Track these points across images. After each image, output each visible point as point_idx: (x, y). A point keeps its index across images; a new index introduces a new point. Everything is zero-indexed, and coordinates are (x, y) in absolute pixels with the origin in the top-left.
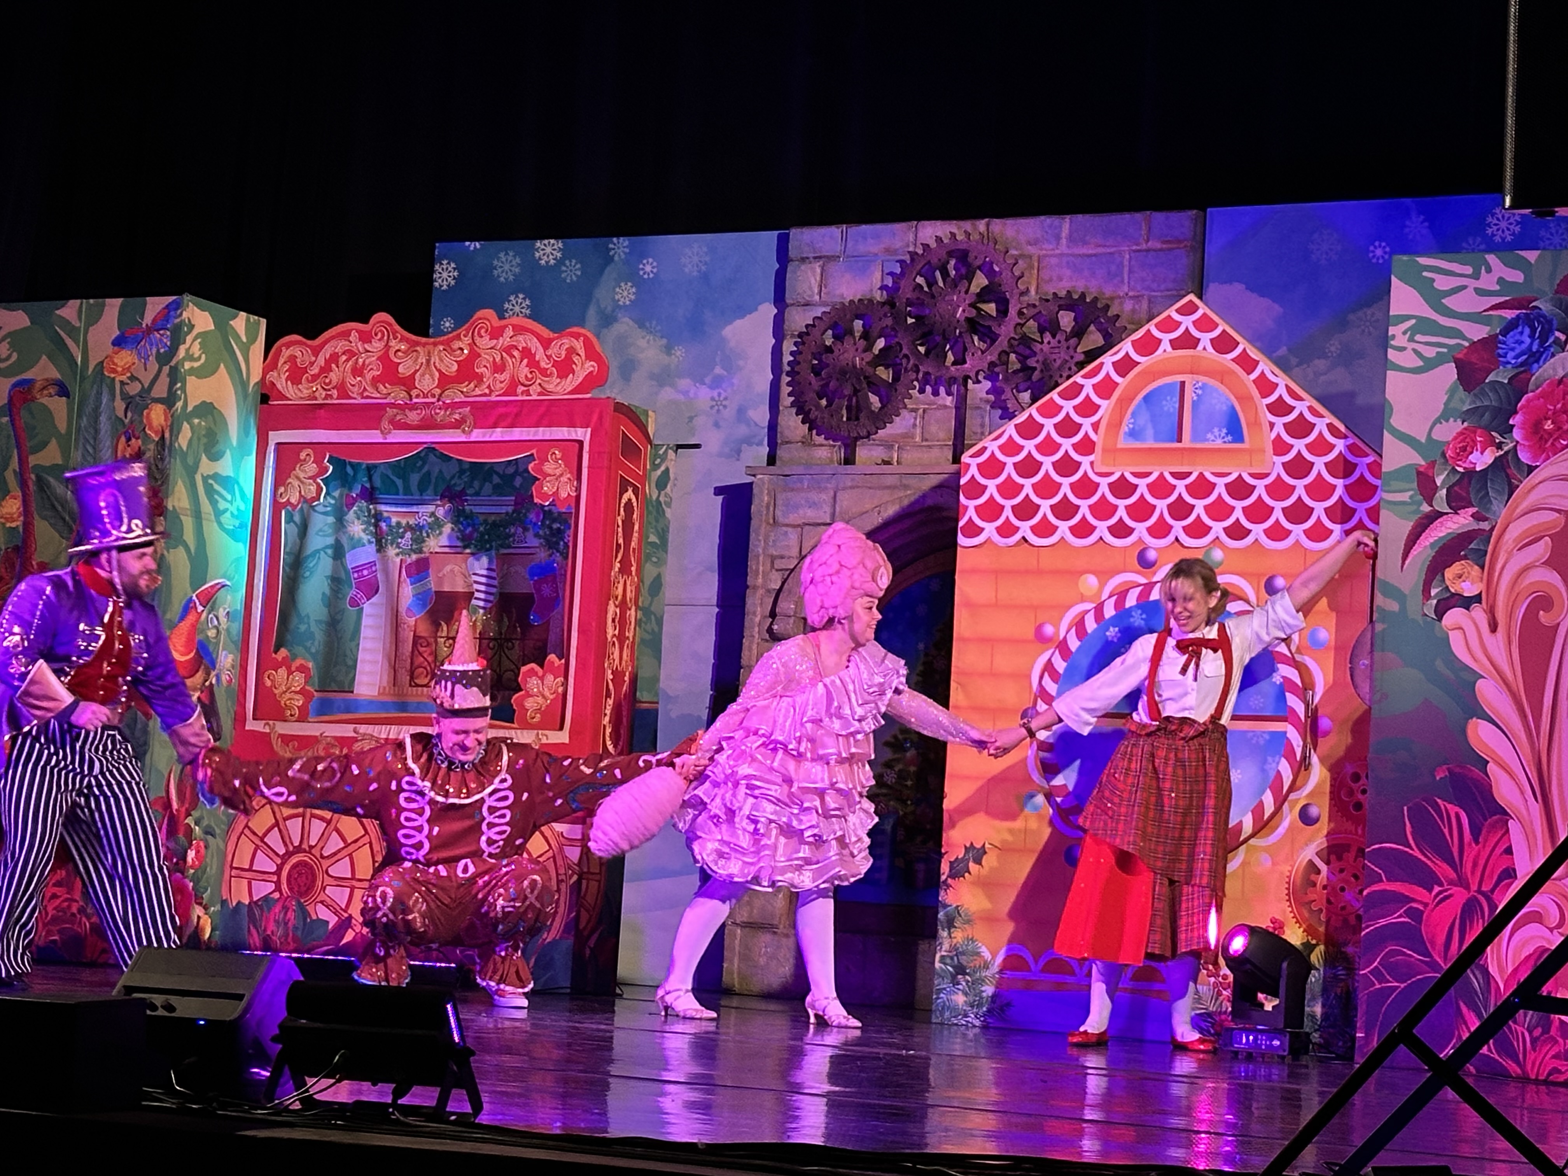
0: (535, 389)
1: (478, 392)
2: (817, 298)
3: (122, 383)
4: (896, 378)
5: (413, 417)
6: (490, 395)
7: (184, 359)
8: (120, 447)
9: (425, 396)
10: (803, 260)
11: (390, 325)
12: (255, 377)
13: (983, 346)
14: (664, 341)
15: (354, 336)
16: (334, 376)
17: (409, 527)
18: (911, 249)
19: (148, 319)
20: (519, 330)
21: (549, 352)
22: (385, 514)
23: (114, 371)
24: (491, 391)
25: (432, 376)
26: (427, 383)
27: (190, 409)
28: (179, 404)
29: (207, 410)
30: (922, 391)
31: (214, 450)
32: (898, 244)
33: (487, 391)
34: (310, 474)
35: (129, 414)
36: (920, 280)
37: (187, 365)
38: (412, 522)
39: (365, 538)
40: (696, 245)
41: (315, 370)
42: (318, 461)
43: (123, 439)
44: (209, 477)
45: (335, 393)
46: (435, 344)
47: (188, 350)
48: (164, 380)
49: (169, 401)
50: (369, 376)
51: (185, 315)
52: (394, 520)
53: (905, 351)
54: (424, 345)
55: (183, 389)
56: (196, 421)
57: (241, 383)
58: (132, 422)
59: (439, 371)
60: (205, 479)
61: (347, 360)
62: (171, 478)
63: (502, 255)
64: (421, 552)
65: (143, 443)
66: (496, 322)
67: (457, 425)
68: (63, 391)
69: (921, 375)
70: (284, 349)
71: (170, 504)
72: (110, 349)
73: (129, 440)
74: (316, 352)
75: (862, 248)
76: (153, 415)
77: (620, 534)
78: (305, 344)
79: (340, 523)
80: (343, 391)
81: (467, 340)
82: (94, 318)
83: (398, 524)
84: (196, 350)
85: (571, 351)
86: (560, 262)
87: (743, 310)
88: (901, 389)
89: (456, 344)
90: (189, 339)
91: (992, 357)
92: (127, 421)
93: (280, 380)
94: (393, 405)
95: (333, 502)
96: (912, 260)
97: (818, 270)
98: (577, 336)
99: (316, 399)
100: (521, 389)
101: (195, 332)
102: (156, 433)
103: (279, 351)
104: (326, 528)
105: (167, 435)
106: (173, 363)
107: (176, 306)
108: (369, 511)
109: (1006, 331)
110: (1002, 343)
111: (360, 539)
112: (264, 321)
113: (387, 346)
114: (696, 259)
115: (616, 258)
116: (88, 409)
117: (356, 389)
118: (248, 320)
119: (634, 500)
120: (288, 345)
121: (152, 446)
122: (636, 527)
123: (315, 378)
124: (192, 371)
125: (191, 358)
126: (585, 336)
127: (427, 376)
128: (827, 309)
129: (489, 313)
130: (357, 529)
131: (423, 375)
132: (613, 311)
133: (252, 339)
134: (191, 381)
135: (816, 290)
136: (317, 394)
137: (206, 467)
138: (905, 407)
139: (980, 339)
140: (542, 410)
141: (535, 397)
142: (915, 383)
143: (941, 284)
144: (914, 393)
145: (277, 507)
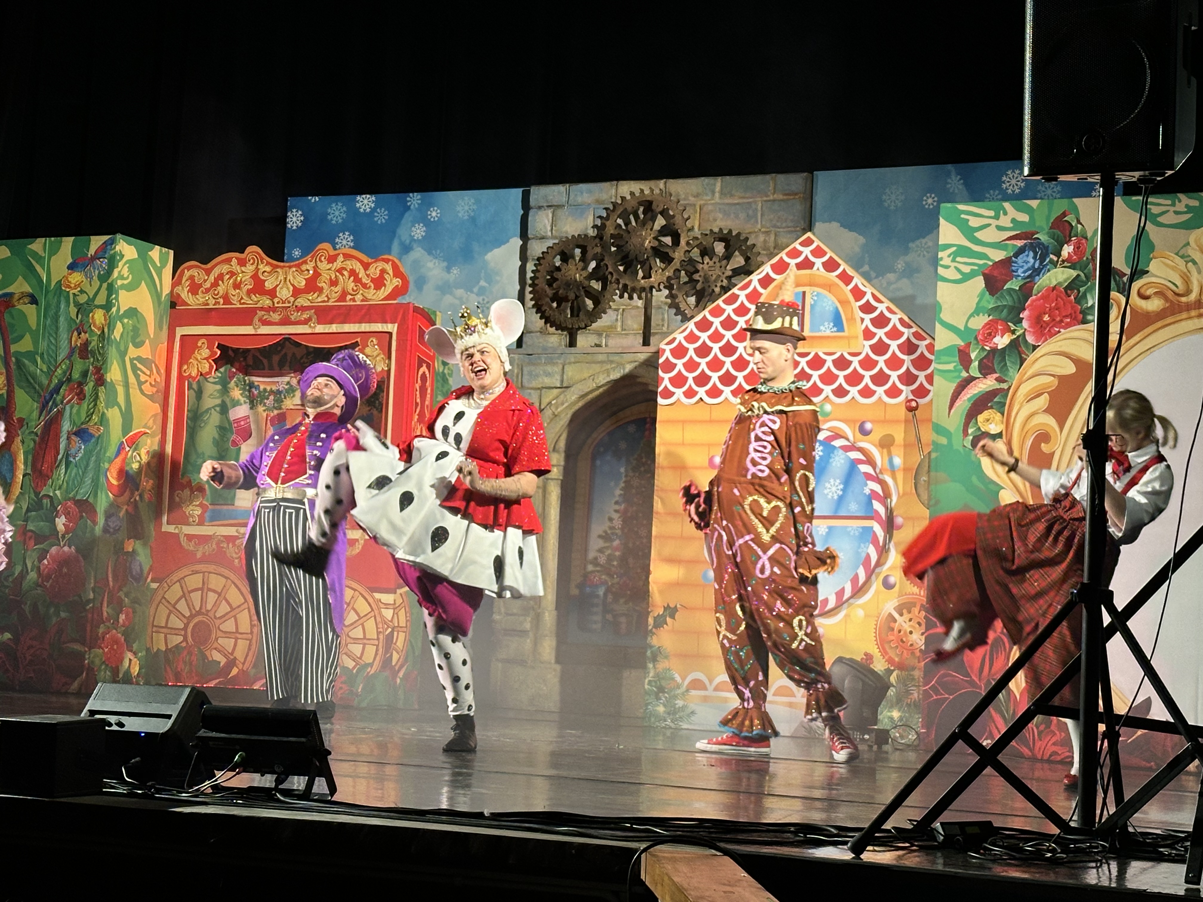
0: (359, 297)
1: (319, 299)
2: (549, 234)
3: (74, 294)
4: (604, 287)
5: (276, 317)
6: (328, 301)
7: (117, 278)
8: (73, 339)
9: (283, 302)
10: (540, 208)
11: (258, 253)
12: (166, 290)
13: (663, 266)
14: (445, 264)
15: (234, 262)
16: (221, 289)
17: (272, 392)
18: (613, 200)
19: (92, 251)
20: (347, 256)
21: (368, 273)
22: (256, 384)
23: (69, 287)
24: (329, 299)
25: (288, 288)
26: (284, 293)
27: (121, 312)
28: (114, 309)
29: (132, 312)
30: (621, 296)
31: (137, 341)
32: (604, 196)
33: (326, 299)
34: (206, 356)
35: (80, 316)
36: (620, 221)
37: (119, 282)
38: (274, 388)
39: (242, 400)
40: (466, 198)
41: (208, 285)
42: (210, 347)
43: (75, 333)
44: (134, 359)
45: (221, 301)
46: (290, 267)
47: (120, 272)
48: (103, 293)
49: (107, 307)
50: (245, 289)
51: (118, 248)
52: (262, 387)
53: (610, 270)
54: (282, 267)
55: (117, 299)
56: (126, 321)
57: (156, 294)
58: (81, 321)
59: (293, 285)
60: (131, 360)
61: (229, 278)
62: (109, 360)
63: (334, 205)
64: (280, 409)
65: (90, 336)
66: (332, 252)
67: (306, 322)
68: (34, 300)
69: (621, 286)
70: (186, 271)
71: (109, 377)
72: (66, 271)
73: (79, 334)
74: (208, 272)
75: (580, 199)
76: (96, 316)
77: (418, 396)
78: (200, 267)
79: (225, 390)
80: (227, 299)
81: (312, 264)
82: (54, 251)
83: (265, 390)
84: (125, 272)
85: (383, 271)
86: (373, 210)
87: (499, 242)
88: (607, 295)
89: (304, 267)
90: (121, 264)
91: (669, 273)
92: (78, 321)
93: (184, 293)
94: (262, 309)
95: (220, 375)
96: (614, 206)
97: (550, 215)
98: (387, 261)
99: (208, 304)
100: (349, 297)
101: (124, 260)
102: (99, 329)
103: (183, 272)
104: (215, 393)
105: (106, 330)
106: (110, 281)
107: (112, 242)
108: (245, 381)
109: (678, 255)
110: (676, 264)
111: (238, 401)
112: (172, 252)
113: (257, 269)
114: (466, 208)
115: (412, 207)
116: (52, 313)
117: (236, 298)
118: (161, 251)
119: (427, 373)
120: (189, 268)
121: (95, 338)
122: (429, 391)
123: (207, 291)
124: (123, 287)
125: (122, 278)
126: (393, 262)
127: (285, 289)
128: (556, 241)
129: (326, 245)
130: (236, 393)
131: (281, 288)
132: (410, 243)
133: (164, 264)
134: (122, 294)
135: (549, 228)
136: (209, 302)
137: (133, 352)
138: (610, 307)
139: (661, 261)
140: (364, 311)
141: (358, 303)
142: (617, 291)
143: (634, 224)
144: (616, 298)
145: (181, 378)
